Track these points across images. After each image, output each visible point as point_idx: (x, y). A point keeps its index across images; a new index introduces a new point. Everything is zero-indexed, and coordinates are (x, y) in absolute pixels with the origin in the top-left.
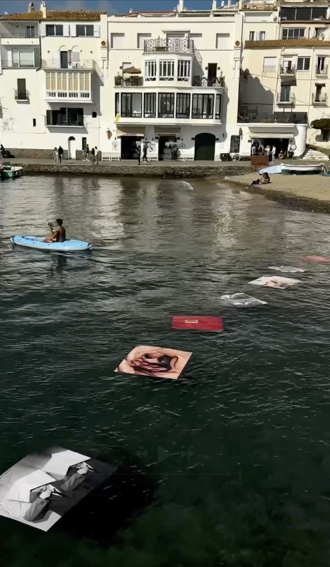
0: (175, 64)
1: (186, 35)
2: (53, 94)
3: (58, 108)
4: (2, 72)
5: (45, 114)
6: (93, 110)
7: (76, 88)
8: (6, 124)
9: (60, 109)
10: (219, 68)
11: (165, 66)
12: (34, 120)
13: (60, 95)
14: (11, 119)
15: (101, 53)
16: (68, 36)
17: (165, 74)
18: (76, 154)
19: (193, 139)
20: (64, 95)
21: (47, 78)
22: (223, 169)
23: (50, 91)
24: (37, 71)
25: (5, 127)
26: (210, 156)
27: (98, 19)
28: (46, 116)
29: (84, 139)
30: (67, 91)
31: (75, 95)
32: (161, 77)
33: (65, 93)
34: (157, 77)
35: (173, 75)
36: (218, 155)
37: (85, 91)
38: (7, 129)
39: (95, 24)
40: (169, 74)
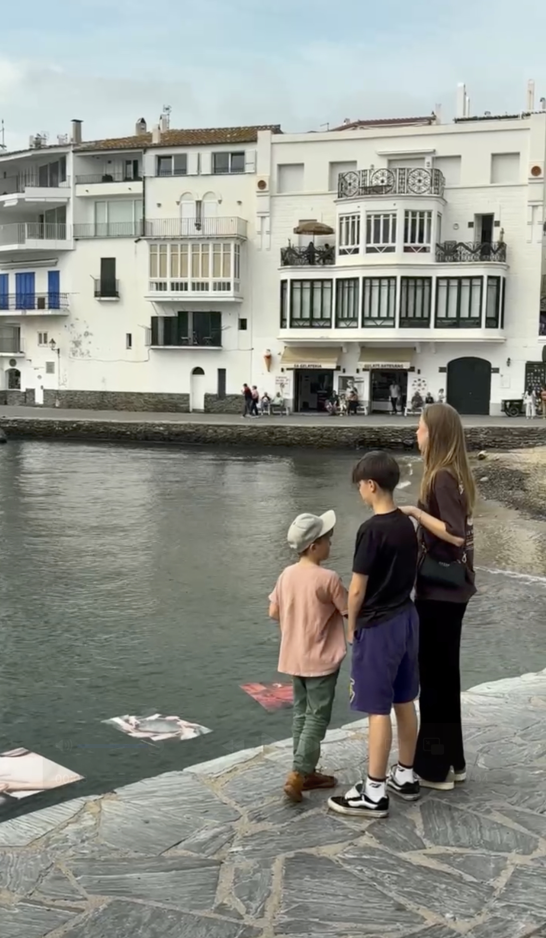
0: (397, 218)
1: (428, 159)
2: (161, 286)
3: (172, 313)
4: (75, 246)
5: (149, 324)
6: (239, 315)
7: (205, 274)
8: (77, 343)
9: (177, 315)
10: (498, 224)
11: (377, 223)
12: (130, 336)
13: (176, 287)
14: (87, 334)
15: (255, 203)
16: (196, 173)
17: (377, 240)
18: (206, 401)
19: (442, 370)
20: (182, 287)
21: (151, 255)
22: (486, 434)
23: (158, 279)
24: (136, 242)
25: (75, 349)
26: (481, 406)
27: (254, 140)
28: (150, 327)
29: (222, 373)
30: (189, 280)
31: (203, 286)
32: (369, 245)
33: (184, 282)
34: (362, 246)
35: (394, 241)
36: (498, 404)
37: (221, 279)
38: (78, 353)
39: (249, 149)
40: (386, 240)
